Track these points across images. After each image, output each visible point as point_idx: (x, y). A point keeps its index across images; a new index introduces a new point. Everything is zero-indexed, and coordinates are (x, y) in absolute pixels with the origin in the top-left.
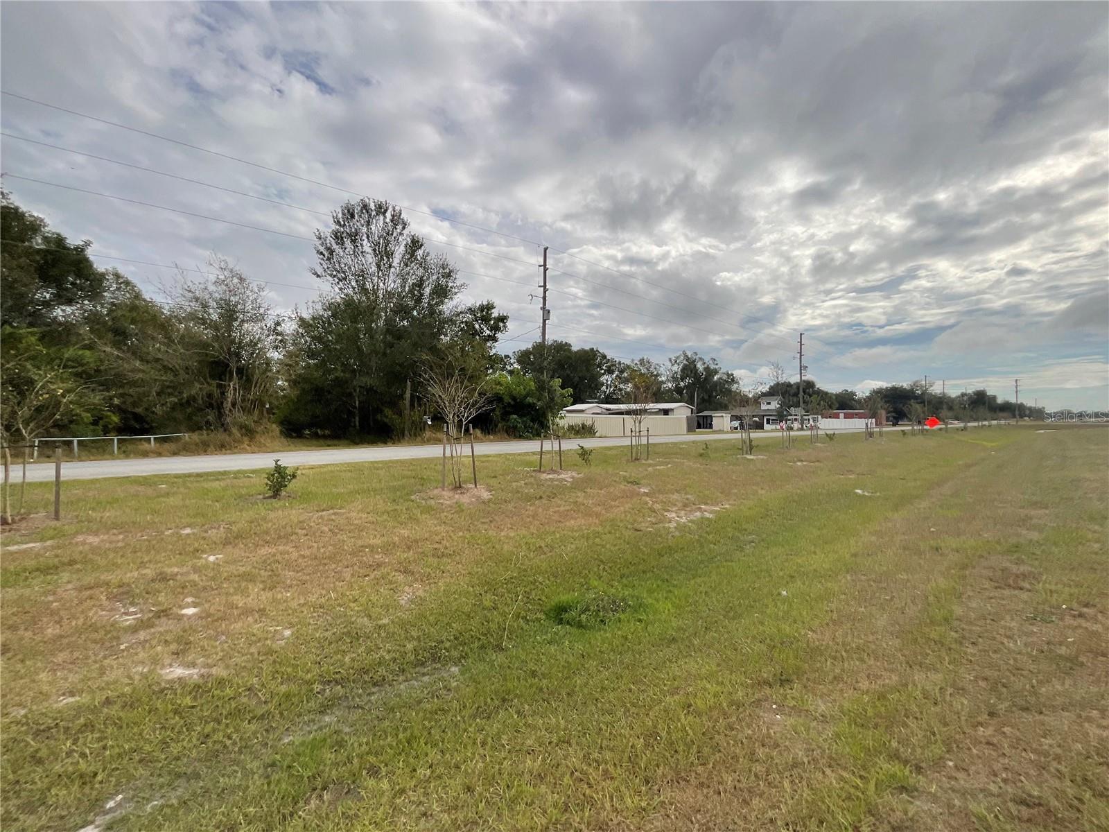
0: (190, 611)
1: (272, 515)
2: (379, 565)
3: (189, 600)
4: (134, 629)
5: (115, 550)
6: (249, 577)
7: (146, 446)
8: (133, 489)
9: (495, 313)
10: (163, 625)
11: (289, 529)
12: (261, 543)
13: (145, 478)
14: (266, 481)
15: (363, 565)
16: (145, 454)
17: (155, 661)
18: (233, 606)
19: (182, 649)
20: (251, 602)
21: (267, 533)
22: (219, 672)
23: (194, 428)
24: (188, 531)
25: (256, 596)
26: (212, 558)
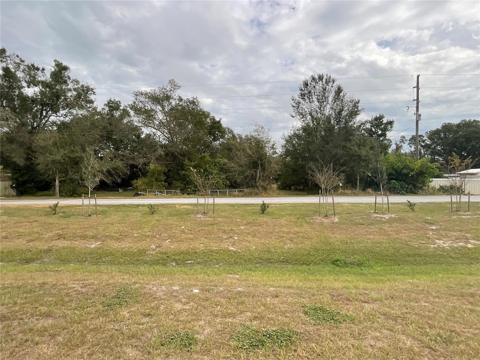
0: (236, 238)
1: (259, 218)
2: (283, 237)
3: (236, 236)
4: (226, 239)
5: (224, 222)
6: (249, 234)
7: (235, 193)
8: (230, 208)
9: (385, 121)
10: (231, 240)
11: (262, 223)
12: (254, 225)
13: (233, 204)
14: (260, 208)
15: (279, 236)
16: (234, 196)
17: (229, 246)
18: (244, 239)
19: (233, 245)
20: (248, 239)
21: (256, 223)
22: (239, 251)
23: (248, 187)
24: (238, 220)
25: (250, 238)
26: (242, 228)
